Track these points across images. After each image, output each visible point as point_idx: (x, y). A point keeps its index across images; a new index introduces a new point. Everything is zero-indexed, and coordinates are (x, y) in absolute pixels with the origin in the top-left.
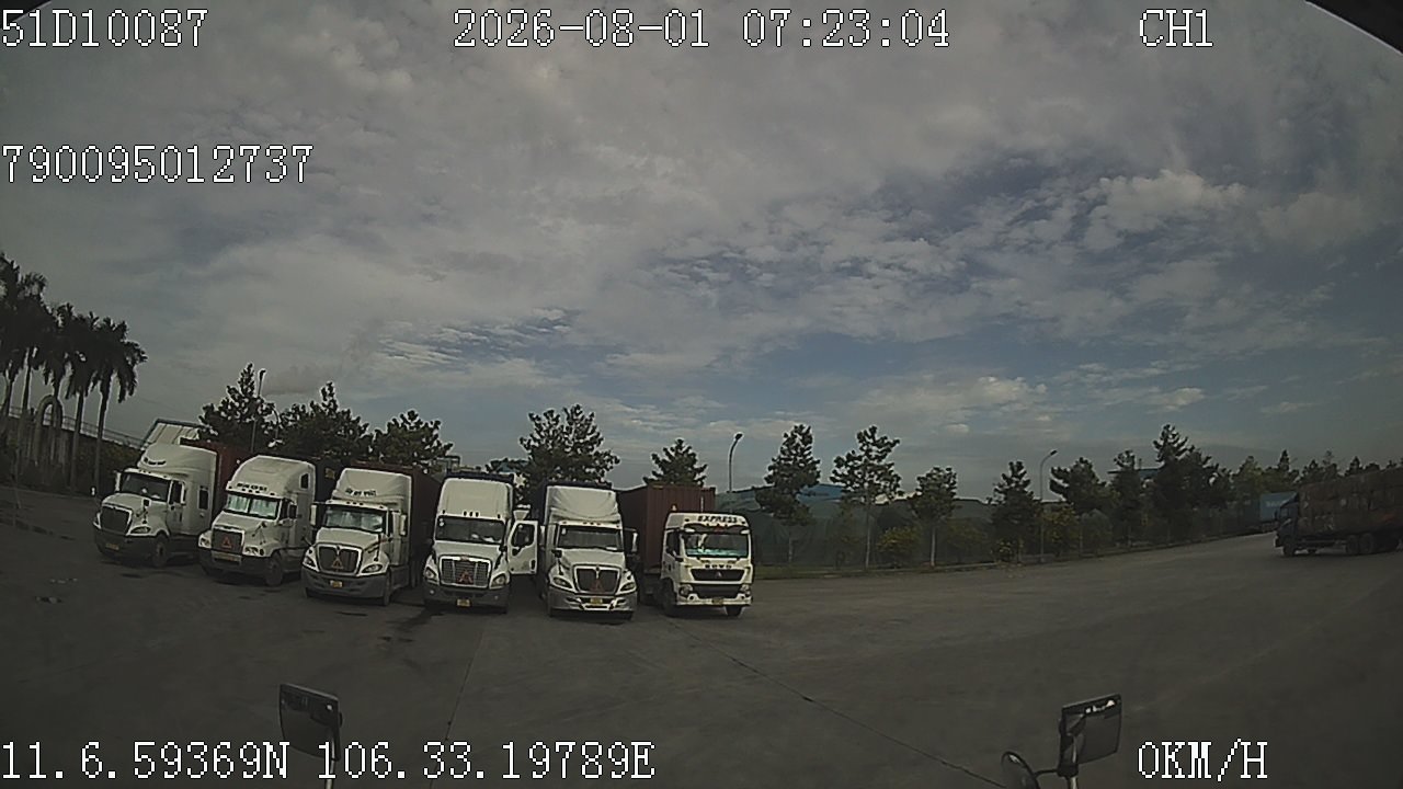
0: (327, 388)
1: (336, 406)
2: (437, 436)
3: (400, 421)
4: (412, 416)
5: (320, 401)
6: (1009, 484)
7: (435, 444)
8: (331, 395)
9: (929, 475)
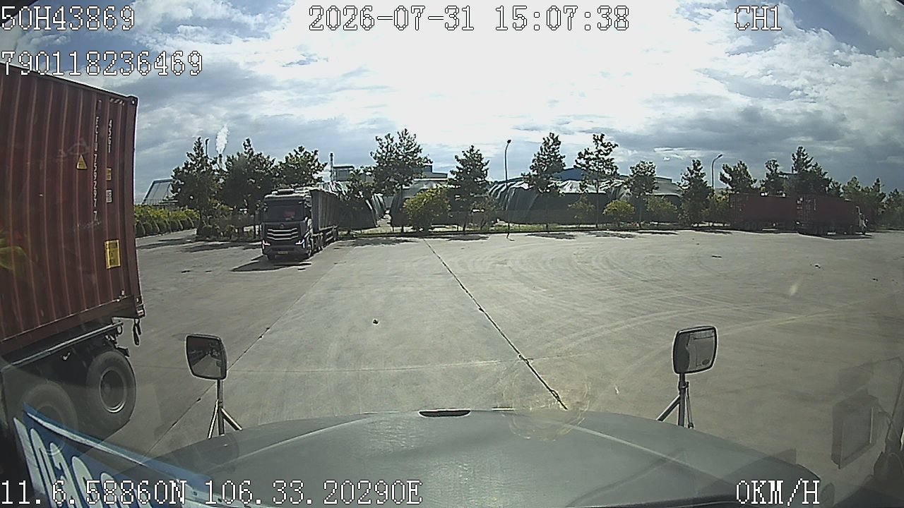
0: (246, 142)
1: (253, 153)
2: (317, 160)
3: (294, 154)
4: (301, 149)
5: (242, 151)
6: (691, 175)
7: (317, 164)
8: (250, 145)
9: (638, 166)
